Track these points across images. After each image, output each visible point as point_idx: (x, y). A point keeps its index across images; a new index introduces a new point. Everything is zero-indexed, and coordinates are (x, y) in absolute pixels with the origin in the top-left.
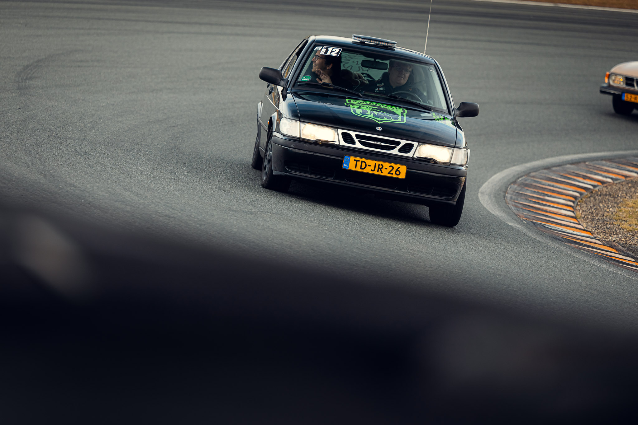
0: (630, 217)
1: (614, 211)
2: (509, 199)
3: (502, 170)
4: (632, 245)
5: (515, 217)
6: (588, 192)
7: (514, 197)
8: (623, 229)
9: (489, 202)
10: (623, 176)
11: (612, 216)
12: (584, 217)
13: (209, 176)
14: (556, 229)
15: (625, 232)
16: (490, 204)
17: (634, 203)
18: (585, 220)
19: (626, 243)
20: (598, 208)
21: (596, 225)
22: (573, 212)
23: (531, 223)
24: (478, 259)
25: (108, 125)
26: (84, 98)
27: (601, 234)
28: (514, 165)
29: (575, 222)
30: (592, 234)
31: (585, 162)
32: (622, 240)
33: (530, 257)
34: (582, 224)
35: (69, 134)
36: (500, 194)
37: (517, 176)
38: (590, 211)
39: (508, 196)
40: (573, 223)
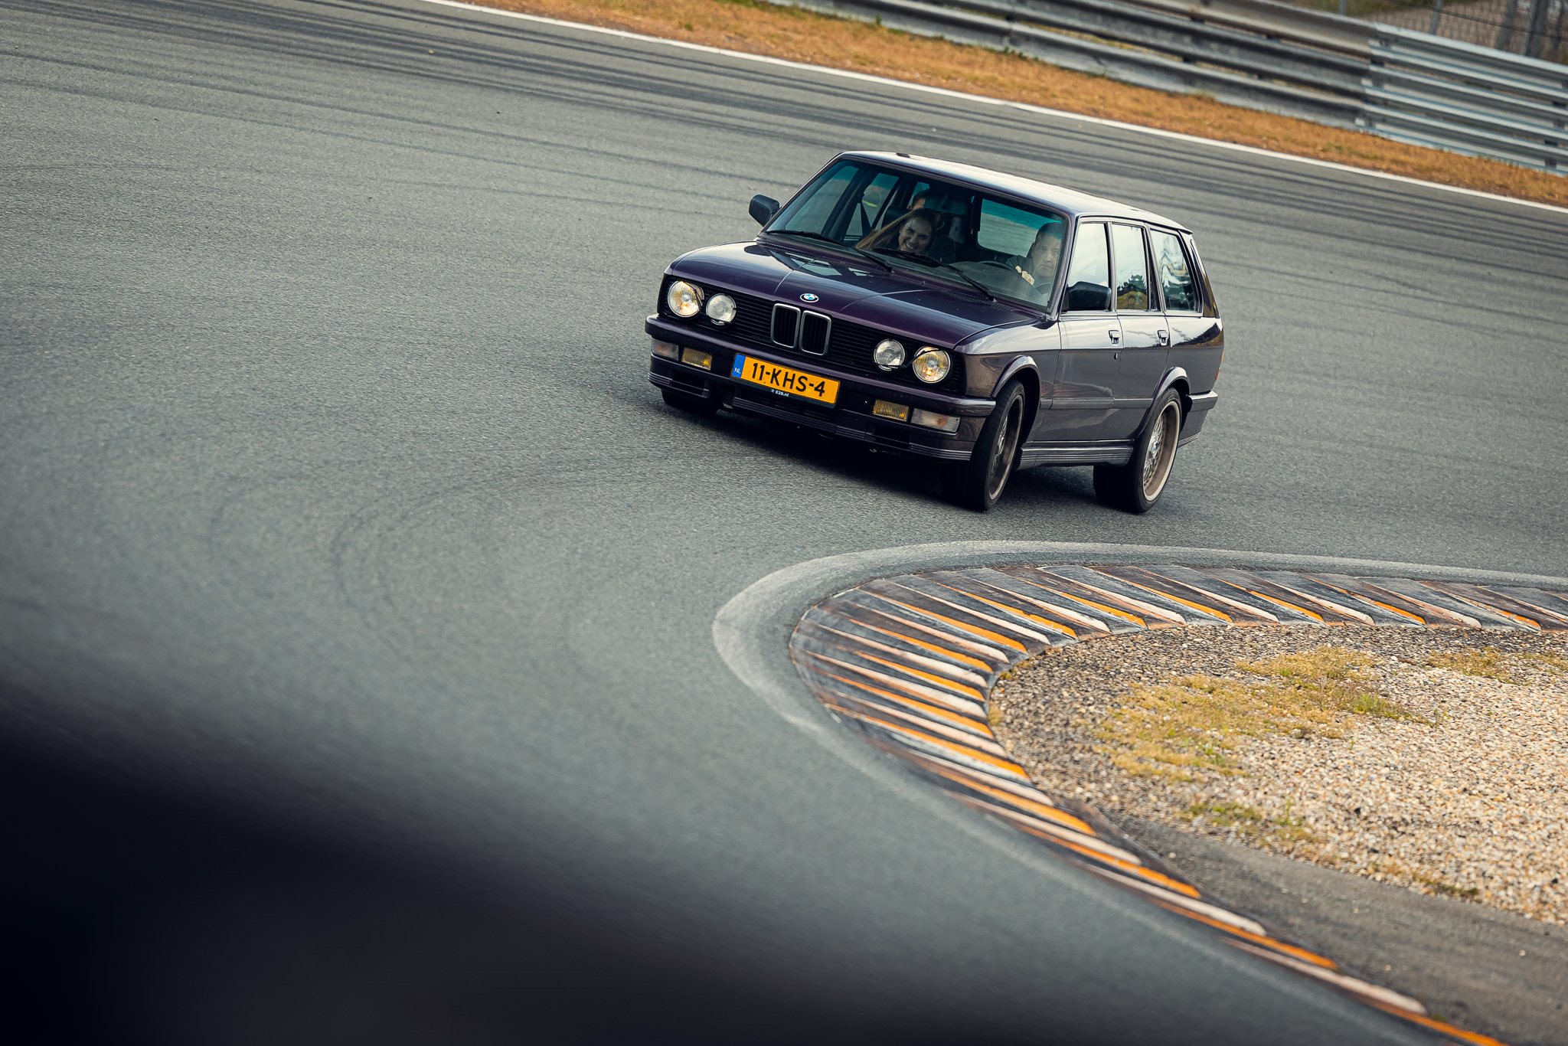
0: (1146, 736)
1: (1101, 715)
2: (800, 646)
3: (791, 564)
4: (1137, 816)
5: (810, 701)
6: (1032, 651)
7: (814, 643)
8: (1119, 770)
9: (741, 650)
10: (1140, 616)
11: (1091, 727)
12: (1012, 722)
14: (925, 747)
15: (1125, 777)
16: (743, 657)
17: (1161, 699)
18: (1014, 731)
19: (1121, 810)
20: (1057, 699)
21: (1043, 750)
22: (981, 704)
23: (853, 722)
27: (1054, 776)
28: (829, 553)
29: (982, 733)
30: (1027, 774)
31: (1035, 565)
32: (1110, 801)
34: (1002, 743)
36: (774, 631)
37: (834, 585)
38: (1031, 708)
39: (799, 638)
40: (978, 736)
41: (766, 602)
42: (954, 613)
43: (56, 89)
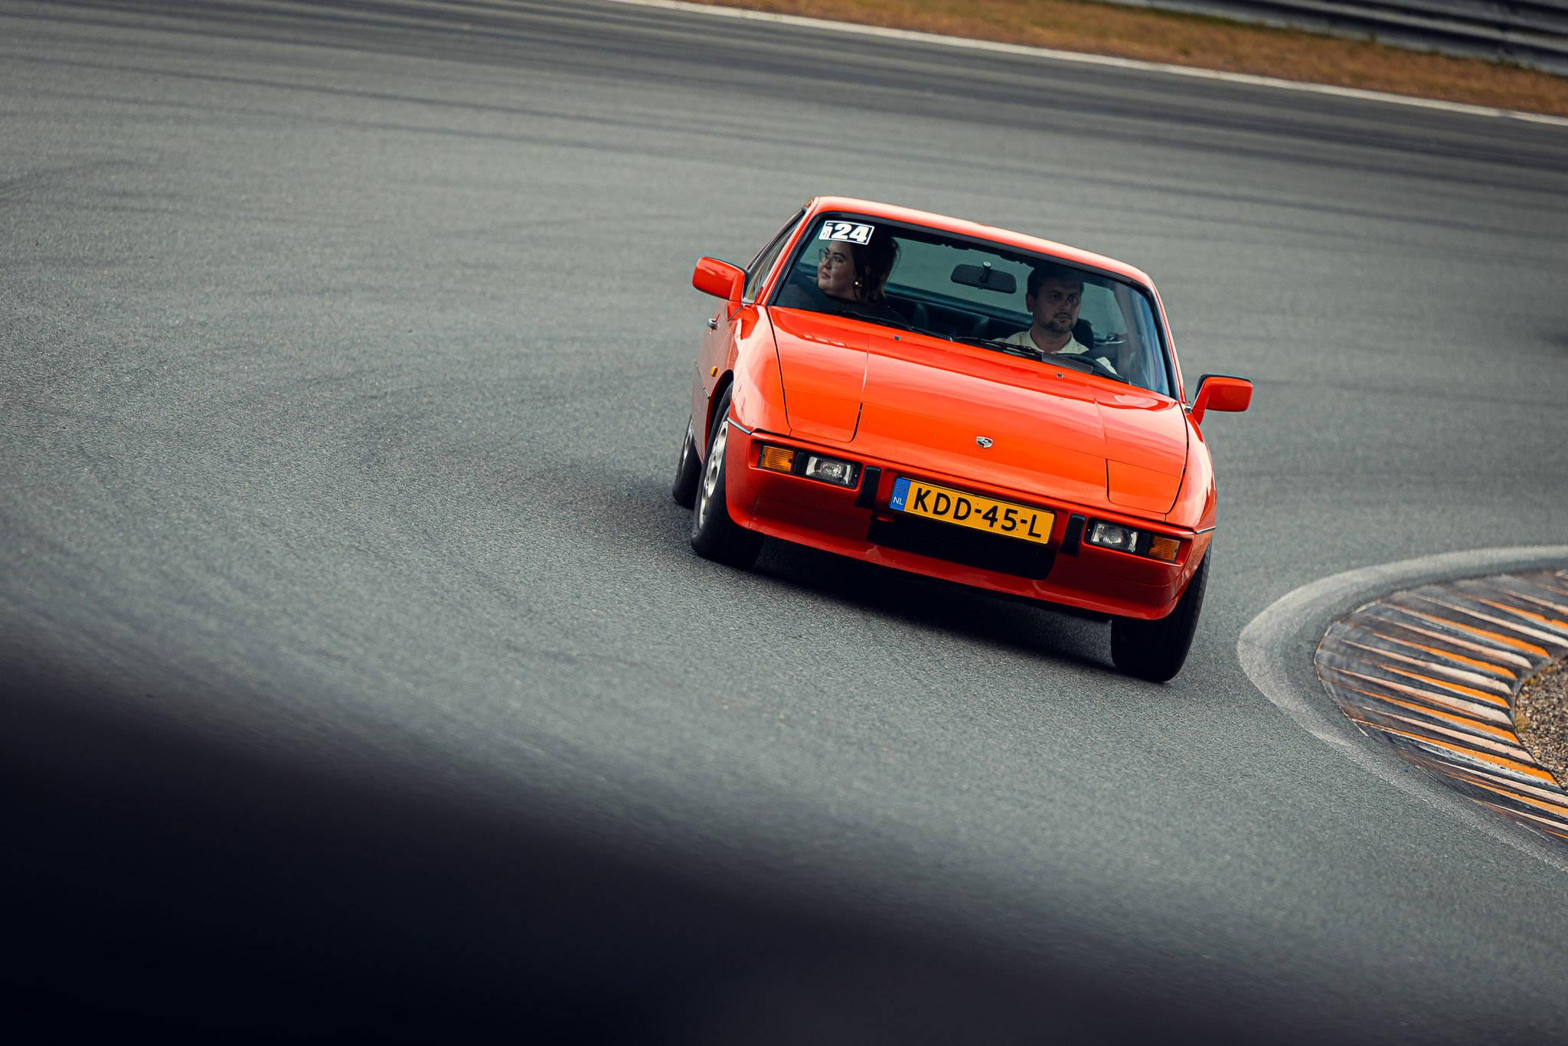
2: (1324, 662)
3: (1312, 580)
5: (1337, 716)
6: (1555, 657)
7: (1338, 658)
9: (1266, 669)
12: (1538, 728)
13: (460, 545)
14: (1453, 757)
16: (1268, 676)
18: (1540, 737)
22: (1506, 712)
23: (1381, 735)
24: (1213, 830)
25: (184, 382)
26: (120, 301)
28: (1349, 568)
29: (1509, 741)
30: (1555, 779)
31: (1554, 570)
33: (1366, 834)
34: (1529, 749)
35: (68, 402)
36: (1298, 649)
37: (1355, 599)
38: (1557, 713)
39: (1324, 654)
40: (1505, 743)
41: (1289, 620)
42: (1476, 622)
43: (563, 143)
